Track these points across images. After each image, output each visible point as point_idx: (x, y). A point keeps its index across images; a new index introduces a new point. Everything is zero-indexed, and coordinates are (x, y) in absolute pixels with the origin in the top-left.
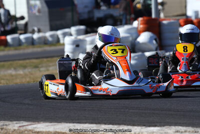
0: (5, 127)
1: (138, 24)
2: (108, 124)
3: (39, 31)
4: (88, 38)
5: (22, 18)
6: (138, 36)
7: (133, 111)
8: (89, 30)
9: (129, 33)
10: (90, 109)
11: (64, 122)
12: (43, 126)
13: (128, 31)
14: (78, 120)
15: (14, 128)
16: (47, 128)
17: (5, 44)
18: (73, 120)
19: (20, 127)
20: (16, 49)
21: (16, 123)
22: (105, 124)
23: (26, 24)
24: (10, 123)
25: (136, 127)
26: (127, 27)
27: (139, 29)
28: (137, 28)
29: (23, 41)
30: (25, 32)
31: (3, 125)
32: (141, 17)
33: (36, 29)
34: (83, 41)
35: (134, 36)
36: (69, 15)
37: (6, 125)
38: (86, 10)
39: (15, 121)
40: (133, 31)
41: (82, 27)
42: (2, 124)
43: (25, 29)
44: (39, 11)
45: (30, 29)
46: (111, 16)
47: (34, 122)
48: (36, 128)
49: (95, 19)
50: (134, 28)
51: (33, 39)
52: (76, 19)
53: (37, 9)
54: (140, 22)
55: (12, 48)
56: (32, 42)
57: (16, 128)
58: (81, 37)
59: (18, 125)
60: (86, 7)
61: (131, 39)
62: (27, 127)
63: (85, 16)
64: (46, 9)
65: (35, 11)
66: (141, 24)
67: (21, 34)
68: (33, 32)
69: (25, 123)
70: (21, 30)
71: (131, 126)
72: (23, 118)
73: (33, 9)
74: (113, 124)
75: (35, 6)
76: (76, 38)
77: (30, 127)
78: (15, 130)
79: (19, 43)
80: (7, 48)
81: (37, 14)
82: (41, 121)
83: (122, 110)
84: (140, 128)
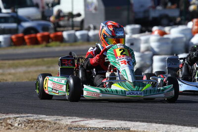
0: (58, 121)
1: (193, 25)
2: (159, 123)
3: (95, 28)
4: (143, 37)
5: (79, 15)
6: (193, 36)
7: (184, 111)
8: (144, 29)
9: (183, 34)
10: (141, 107)
11: (116, 120)
12: (95, 123)
13: (182, 32)
14: (130, 118)
15: (67, 123)
16: (98, 124)
17: (61, 39)
18: (124, 118)
19: (72, 122)
20: (71, 45)
21: (69, 119)
22: (156, 123)
23: (82, 22)
24: (63, 118)
25: (186, 127)
26: (181, 28)
27: (194, 30)
28: (192, 29)
29: (79, 37)
30: (81, 29)
31: (57, 120)
32: (196, 18)
33: (92, 26)
34: (138, 40)
35: (188, 37)
36: (125, 13)
37: (59, 120)
38: (142, 9)
39: (68, 116)
40: (188, 32)
41: (137, 26)
42: (55, 119)
43: (81, 26)
44: (96, 9)
45: (86, 26)
46: (166, 17)
47: (86, 118)
48: (88, 123)
49: (151, 18)
50: (189, 29)
51: (88, 36)
52: (131, 18)
53: (93, 7)
54: (195, 23)
55: (68, 44)
56: (87, 39)
57: (69, 123)
58: (136, 36)
59: (71, 120)
60: (142, 6)
61: (185, 39)
62: (79, 122)
63: (141, 15)
64: (102, 7)
65: (92, 9)
66: (196, 25)
67: (77, 30)
68: (89, 29)
69: (77, 119)
70: (77, 26)
71: (182, 125)
72: (76, 113)
73: (90, 6)
74: (164, 124)
75: (92, 4)
76: (130, 36)
77: (82, 123)
78: (67, 125)
79: (75, 40)
80: (63, 44)
81: (94, 11)
82: (94, 117)
83: (173, 110)
84: (190, 128)
